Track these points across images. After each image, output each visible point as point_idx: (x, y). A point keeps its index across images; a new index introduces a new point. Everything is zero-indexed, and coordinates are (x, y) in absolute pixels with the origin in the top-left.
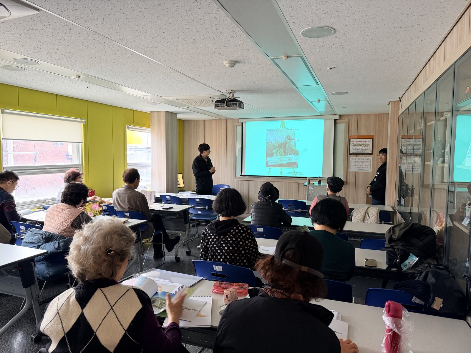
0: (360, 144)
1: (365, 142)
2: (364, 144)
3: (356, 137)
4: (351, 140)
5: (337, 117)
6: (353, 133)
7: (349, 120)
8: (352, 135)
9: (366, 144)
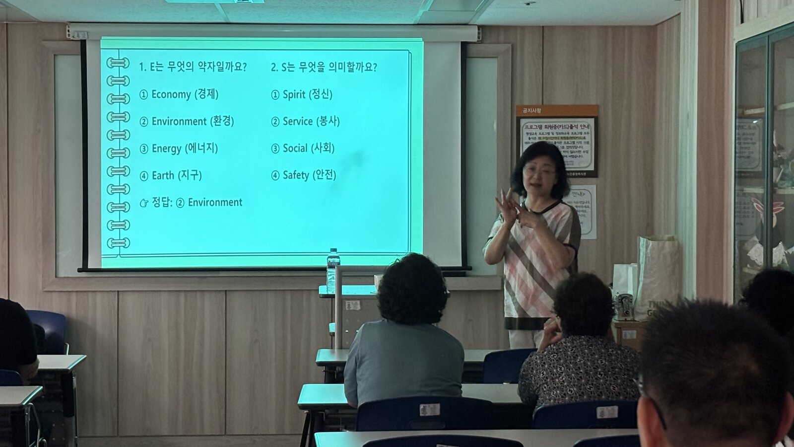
0: (555, 135)
1: (570, 131)
2: (567, 138)
3: (539, 111)
4: (523, 122)
5: (472, 35)
6: (528, 96)
7: (512, 46)
8: (526, 103)
9: (575, 138)
